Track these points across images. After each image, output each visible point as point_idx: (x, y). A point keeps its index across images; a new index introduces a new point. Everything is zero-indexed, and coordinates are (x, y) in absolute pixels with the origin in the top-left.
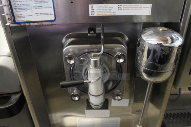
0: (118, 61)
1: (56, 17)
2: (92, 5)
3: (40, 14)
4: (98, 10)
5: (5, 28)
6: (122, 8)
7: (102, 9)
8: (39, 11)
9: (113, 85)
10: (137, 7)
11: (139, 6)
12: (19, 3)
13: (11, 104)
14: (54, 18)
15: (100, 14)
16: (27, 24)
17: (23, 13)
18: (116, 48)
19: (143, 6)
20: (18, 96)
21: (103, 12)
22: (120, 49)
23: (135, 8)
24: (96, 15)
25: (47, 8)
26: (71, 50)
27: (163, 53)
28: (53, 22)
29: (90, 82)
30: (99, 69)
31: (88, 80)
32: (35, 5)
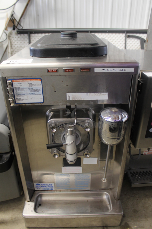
0: (86, 130)
1: (44, 101)
2: (68, 93)
3: (33, 98)
4: (73, 97)
5: (8, 107)
6: (89, 95)
7: (75, 96)
8: (32, 96)
9: (83, 146)
10: (98, 94)
11: (100, 94)
12: (20, 91)
13: (4, 161)
14: (42, 101)
15: (74, 99)
16: (24, 105)
17: (22, 98)
18: (85, 120)
19: (102, 94)
20: (8, 155)
21: (76, 98)
22: (88, 121)
23: (97, 95)
24: (71, 99)
25: (38, 95)
26: (53, 122)
27: (113, 127)
28: (42, 104)
29: (67, 145)
30: (73, 136)
31: (65, 143)
32: (30, 93)
